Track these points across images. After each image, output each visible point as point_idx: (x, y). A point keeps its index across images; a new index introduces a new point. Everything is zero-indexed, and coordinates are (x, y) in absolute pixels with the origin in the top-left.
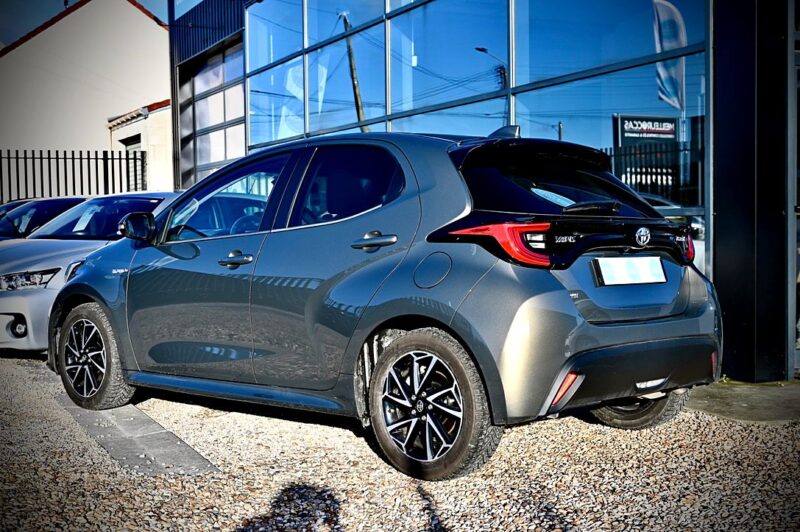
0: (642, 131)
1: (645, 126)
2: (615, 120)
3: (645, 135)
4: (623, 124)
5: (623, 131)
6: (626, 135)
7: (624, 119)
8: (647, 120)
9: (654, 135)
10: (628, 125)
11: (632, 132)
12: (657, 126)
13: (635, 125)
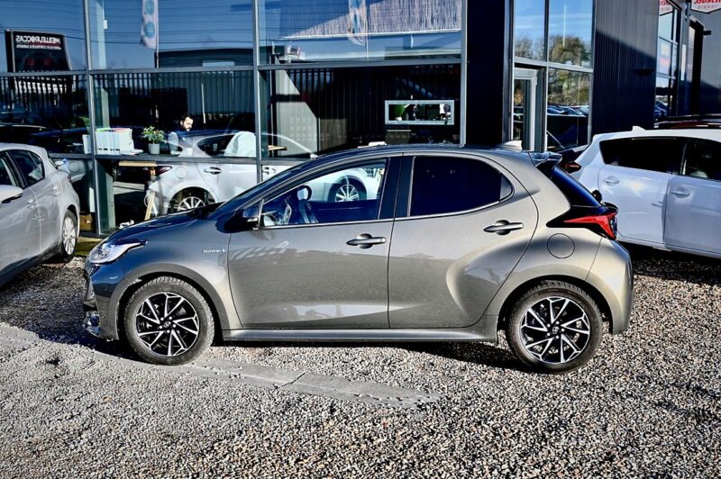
0: (31, 43)
1: (33, 39)
2: (8, 35)
3: (34, 47)
4: (15, 38)
5: (16, 44)
6: (18, 46)
7: (16, 34)
8: (35, 35)
9: (42, 47)
10: (20, 38)
11: (23, 44)
12: (44, 40)
13: (25, 39)
